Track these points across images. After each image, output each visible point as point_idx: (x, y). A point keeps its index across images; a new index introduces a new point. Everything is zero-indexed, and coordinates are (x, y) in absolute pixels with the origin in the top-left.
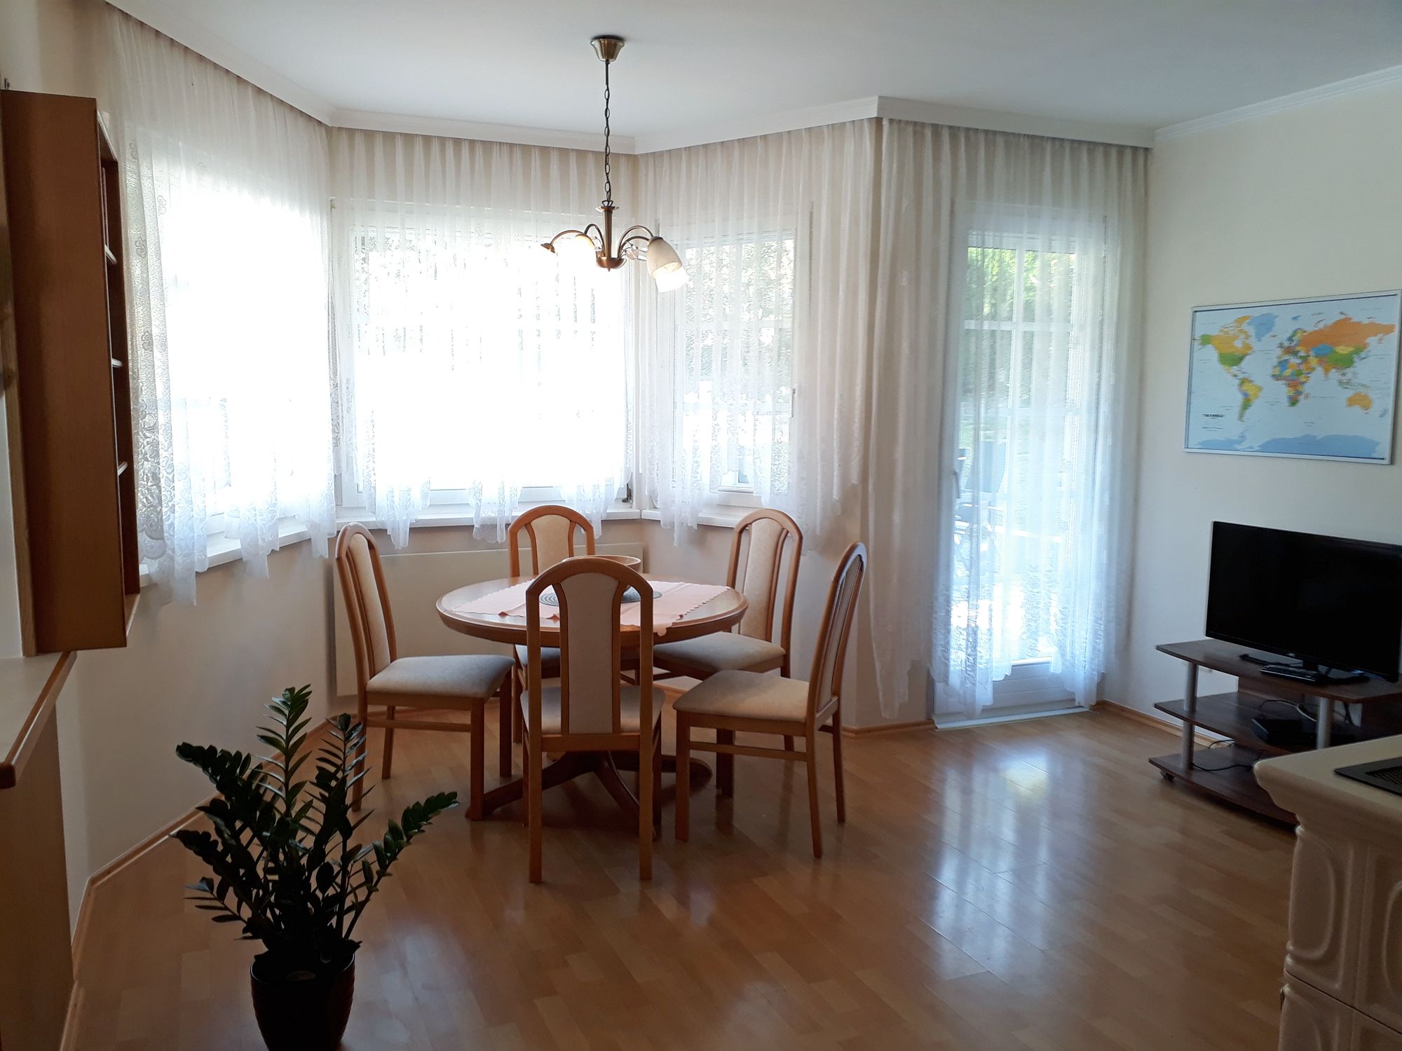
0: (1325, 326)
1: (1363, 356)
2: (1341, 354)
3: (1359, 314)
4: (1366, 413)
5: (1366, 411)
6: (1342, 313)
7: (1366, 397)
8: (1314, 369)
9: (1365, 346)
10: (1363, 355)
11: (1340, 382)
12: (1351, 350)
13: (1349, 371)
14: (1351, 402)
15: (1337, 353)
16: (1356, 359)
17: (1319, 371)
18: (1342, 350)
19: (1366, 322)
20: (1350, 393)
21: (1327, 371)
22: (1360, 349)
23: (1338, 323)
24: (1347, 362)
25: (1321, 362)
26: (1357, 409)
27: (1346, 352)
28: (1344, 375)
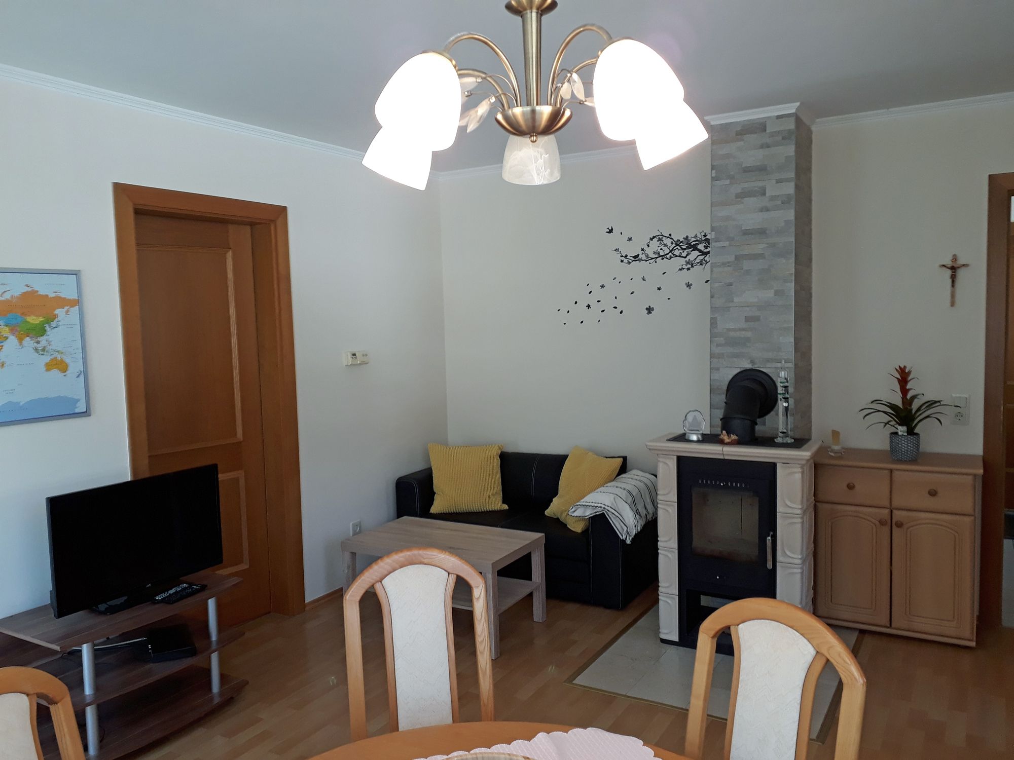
0: (12, 297)
1: (54, 326)
2: (33, 324)
3: (44, 287)
4: (65, 375)
5: (65, 374)
6: (27, 286)
7: (62, 361)
8: (7, 338)
9: (55, 316)
10: (54, 324)
11: (36, 350)
12: (42, 320)
13: (43, 340)
14: (49, 367)
15: (29, 322)
16: (47, 328)
17: (13, 340)
18: (34, 320)
19: (52, 295)
20: (47, 359)
21: (21, 340)
22: (51, 318)
23: (25, 294)
24: (40, 331)
25: (13, 331)
26: (55, 373)
27: (38, 322)
28: (38, 342)
